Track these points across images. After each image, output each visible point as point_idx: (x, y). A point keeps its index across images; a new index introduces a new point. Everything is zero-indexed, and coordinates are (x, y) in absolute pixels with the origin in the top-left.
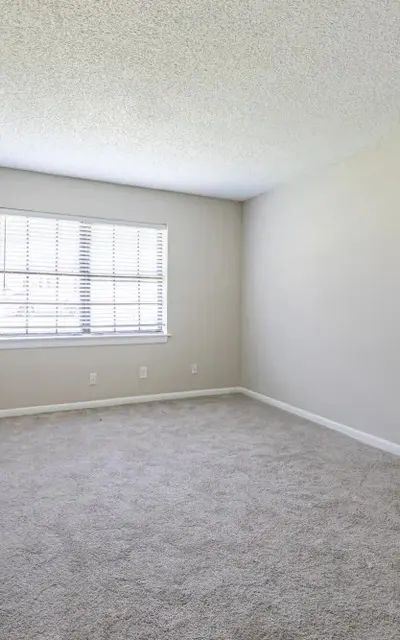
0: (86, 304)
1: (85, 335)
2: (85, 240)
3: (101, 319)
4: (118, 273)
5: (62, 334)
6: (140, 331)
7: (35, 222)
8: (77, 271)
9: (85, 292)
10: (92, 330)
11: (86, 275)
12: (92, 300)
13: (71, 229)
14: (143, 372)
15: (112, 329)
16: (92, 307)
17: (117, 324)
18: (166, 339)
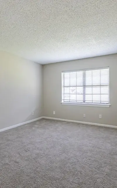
0: (84, 94)
1: (84, 103)
2: (84, 76)
3: (88, 98)
4: (93, 85)
5: (78, 102)
6: (101, 103)
7: (71, 73)
8: (82, 85)
9: (84, 91)
10: (86, 102)
11: (84, 86)
12: (86, 93)
13: (81, 73)
14: (100, 116)
15: (91, 102)
16: (86, 95)
17: (93, 100)
18: (109, 106)
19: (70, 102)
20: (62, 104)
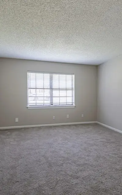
0: (52, 97)
1: (51, 106)
2: (51, 79)
3: (56, 101)
4: (60, 88)
5: (45, 105)
8: (49, 88)
10: (53, 104)
11: (51, 89)
12: (53, 96)
13: (47, 76)
14: (68, 116)
15: (59, 104)
16: (53, 98)
17: (60, 102)
18: (74, 107)
19: (36, 105)
20: (29, 108)
